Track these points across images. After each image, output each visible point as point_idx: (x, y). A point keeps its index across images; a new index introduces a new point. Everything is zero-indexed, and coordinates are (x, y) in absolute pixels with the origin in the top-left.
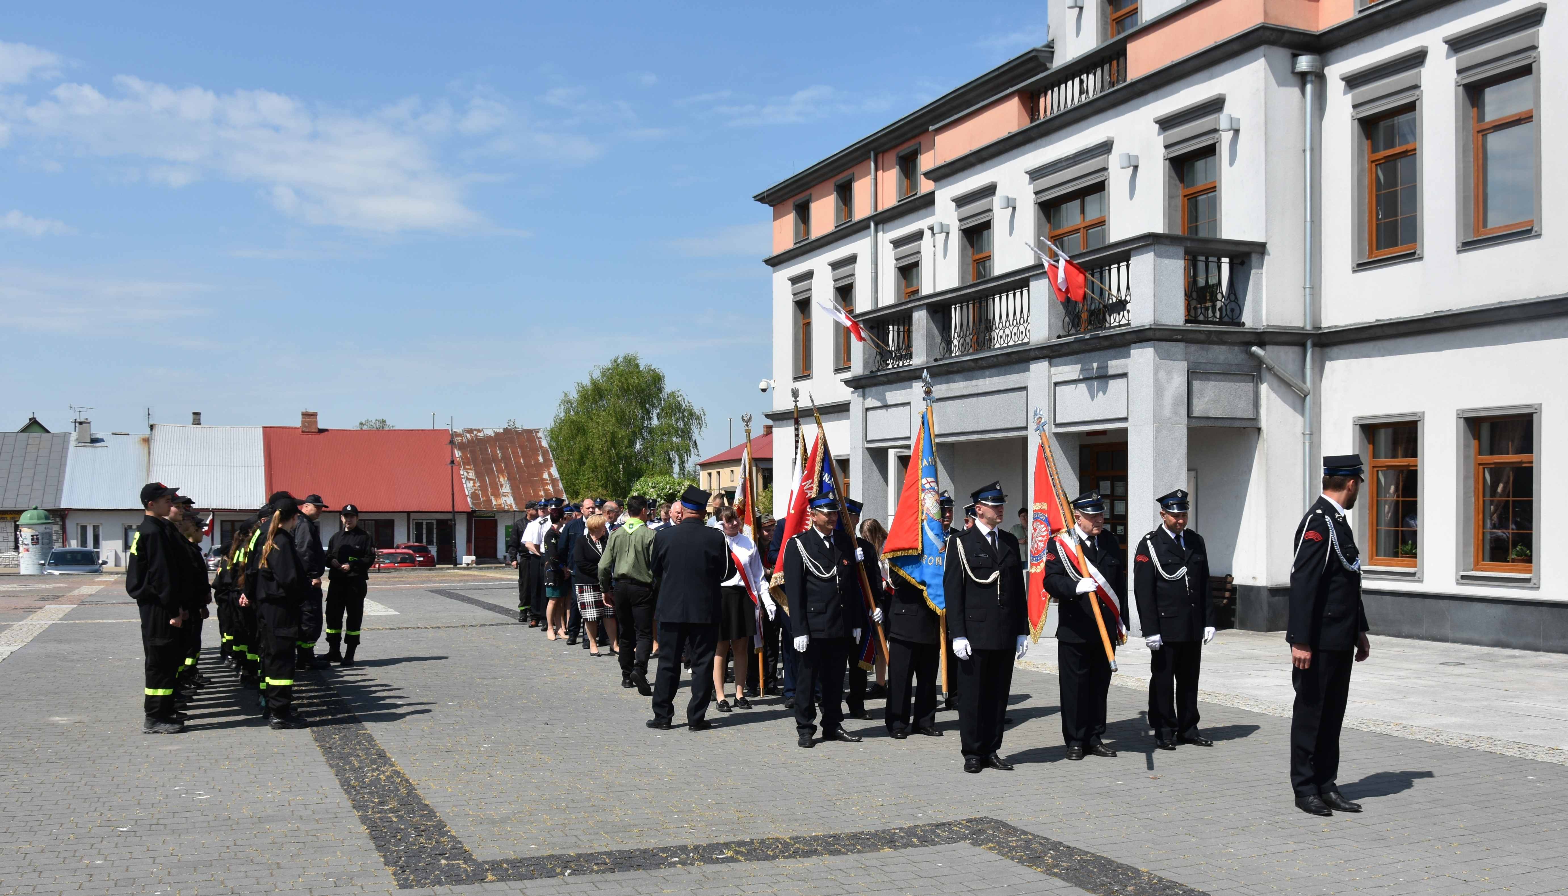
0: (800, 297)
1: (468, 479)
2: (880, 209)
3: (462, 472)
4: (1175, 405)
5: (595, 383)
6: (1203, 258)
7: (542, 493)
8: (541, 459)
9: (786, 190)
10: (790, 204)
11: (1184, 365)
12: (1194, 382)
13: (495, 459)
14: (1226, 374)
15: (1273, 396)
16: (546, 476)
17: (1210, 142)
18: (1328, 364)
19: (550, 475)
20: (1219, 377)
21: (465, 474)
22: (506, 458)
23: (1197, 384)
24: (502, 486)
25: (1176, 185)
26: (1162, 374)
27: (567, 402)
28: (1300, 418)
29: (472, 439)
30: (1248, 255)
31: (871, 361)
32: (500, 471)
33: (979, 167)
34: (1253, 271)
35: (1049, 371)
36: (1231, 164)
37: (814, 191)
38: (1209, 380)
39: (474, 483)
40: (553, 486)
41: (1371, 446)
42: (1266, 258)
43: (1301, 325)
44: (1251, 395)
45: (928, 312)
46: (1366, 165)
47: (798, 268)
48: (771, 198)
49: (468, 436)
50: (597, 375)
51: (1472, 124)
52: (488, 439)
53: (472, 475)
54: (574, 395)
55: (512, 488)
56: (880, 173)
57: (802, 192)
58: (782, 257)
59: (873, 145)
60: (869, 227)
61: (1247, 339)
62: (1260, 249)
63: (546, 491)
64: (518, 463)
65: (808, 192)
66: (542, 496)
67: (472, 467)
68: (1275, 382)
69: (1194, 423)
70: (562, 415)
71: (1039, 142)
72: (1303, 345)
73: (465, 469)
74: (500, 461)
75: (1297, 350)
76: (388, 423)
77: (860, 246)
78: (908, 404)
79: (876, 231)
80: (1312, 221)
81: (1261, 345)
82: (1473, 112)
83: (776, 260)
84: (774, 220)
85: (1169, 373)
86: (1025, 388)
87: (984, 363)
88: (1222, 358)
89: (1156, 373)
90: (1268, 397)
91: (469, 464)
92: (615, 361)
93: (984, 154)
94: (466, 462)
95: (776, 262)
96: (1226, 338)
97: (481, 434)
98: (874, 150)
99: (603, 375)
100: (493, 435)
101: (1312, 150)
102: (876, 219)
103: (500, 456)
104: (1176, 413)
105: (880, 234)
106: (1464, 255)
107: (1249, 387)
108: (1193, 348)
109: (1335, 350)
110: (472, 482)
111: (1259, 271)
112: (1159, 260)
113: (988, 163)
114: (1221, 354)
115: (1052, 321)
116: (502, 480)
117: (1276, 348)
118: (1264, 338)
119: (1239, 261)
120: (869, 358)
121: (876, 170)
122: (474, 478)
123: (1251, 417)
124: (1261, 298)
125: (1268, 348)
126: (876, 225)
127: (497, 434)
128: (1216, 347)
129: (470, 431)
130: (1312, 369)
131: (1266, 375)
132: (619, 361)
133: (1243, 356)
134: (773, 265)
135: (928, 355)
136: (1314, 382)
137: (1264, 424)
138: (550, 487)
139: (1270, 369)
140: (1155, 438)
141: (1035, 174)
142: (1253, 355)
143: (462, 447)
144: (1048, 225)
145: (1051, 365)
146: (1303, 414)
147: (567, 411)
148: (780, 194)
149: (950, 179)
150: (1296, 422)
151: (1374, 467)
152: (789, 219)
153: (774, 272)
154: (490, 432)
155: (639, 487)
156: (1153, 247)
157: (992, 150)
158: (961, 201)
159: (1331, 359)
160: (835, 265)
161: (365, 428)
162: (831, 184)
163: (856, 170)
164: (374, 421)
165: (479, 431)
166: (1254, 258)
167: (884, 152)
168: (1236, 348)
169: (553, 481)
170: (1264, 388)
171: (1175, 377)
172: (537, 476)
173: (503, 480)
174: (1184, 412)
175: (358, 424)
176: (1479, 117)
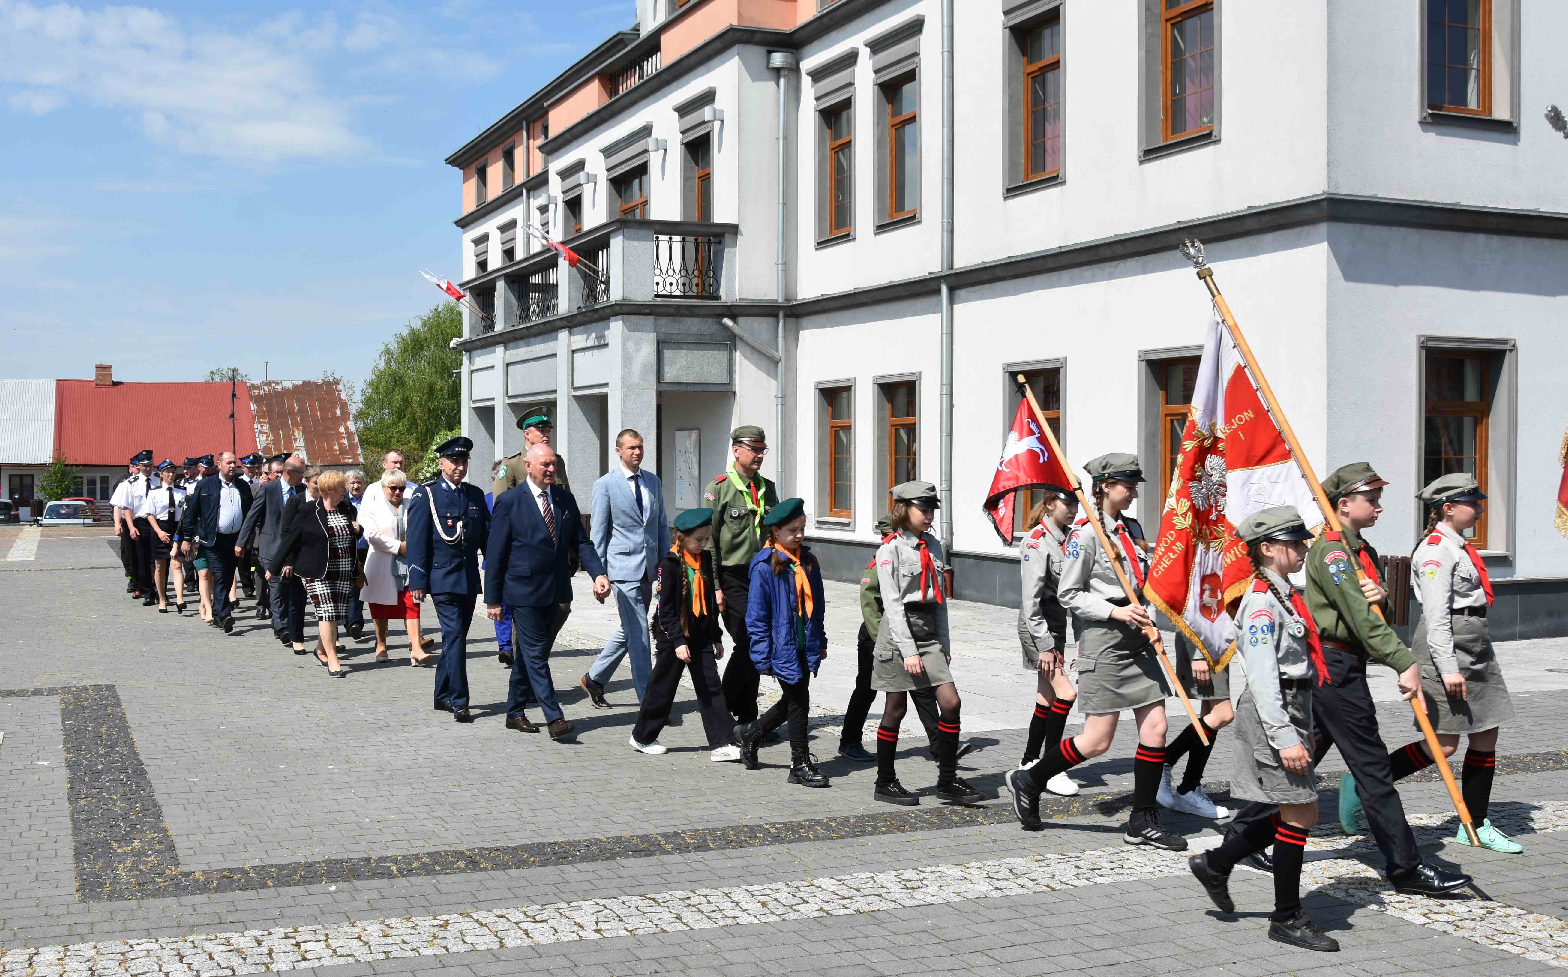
0: (481, 258)
1: (261, 433)
2: (531, 175)
3: (255, 426)
4: (644, 371)
5: (413, 333)
7: (336, 447)
8: (338, 412)
9: (469, 154)
10: (473, 168)
11: (653, 336)
12: (666, 351)
13: (291, 413)
14: (699, 343)
15: (746, 362)
16: (342, 429)
17: (707, 131)
18: (802, 334)
19: (347, 428)
20: (692, 346)
21: (259, 427)
22: (302, 411)
23: (668, 354)
24: (296, 440)
25: (692, 168)
26: (630, 345)
27: (388, 352)
28: (774, 382)
29: (270, 391)
30: (722, 235)
31: (478, 325)
32: (295, 424)
33: (575, 143)
34: (726, 250)
35: (569, 340)
36: (719, 151)
37: (490, 156)
38: (681, 349)
39: (267, 437)
40: (348, 440)
41: (830, 408)
42: (739, 237)
43: (776, 298)
44: (725, 362)
45: (506, 282)
46: (828, 152)
47: (477, 231)
48: (458, 162)
49: (266, 388)
50: (417, 325)
51: (888, 120)
52: (286, 392)
53: (266, 428)
54: (394, 346)
55: (306, 442)
56: (531, 141)
57: (480, 157)
58: (467, 219)
59: (524, 115)
60: (521, 194)
61: (718, 311)
62: (733, 229)
63: (341, 445)
64: (314, 416)
65: (486, 157)
66: (336, 450)
67: (267, 420)
68: (748, 351)
69: (664, 388)
70: (382, 365)
71: (610, 122)
72: (776, 316)
73: (259, 422)
74: (297, 414)
75: (771, 320)
76: (240, 371)
77: (515, 212)
78: (493, 367)
79: (528, 198)
80: (784, 204)
81: (734, 317)
82: (888, 108)
83: (463, 222)
84: (464, 182)
85: (638, 343)
86: (555, 355)
87: (533, 331)
88: (694, 329)
89: (624, 344)
90: (740, 364)
91: (263, 418)
92: (436, 310)
93: (575, 131)
94: (261, 415)
95: (464, 223)
96: (695, 311)
97: (279, 387)
98: (526, 119)
99: (424, 324)
100: (291, 387)
101: (785, 138)
102: (528, 185)
103: (296, 409)
104: (645, 380)
105: (531, 200)
106: (879, 237)
107: (723, 355)
108: (663, 321)
109: (805, 321)
110: (265, 436)
111: (733, 250)
112: (628, 243)
113: (581, 140)
114: (693, 326)
115: (572, 294)
116: (296, 433)
117: (749, 319)
118: (735, 311)
119: (717, 240)
120: (476, 323)
121: (528, 138)
122: (267, 431)
123: (725, 382)
124: (735, 274)
125: (741, 320)
126: (528, 192)
127: (296, 387)
128: (688, 319)
129: (268, 384)
130: (785, 337)
131: (739, 344)
132: (439, 310)
133: (716, 327)
134: (463, 227)
135: (505, 323)
136: (787, 350)
137: (737, 389)
138: (345, 441)
139: (741, 339)
140: (623, 401)
141: (608, 152)
142: (726, 327)
143: (258, 400)
144: (620, 200)
145: (570, 334)
146: (776, 378)
147: (388, 363)
148: (466, 156)
149: (557, 154)
150: (771, 386)
151: (832, 427)
152: (473, 181)
153: (464, 233)
154: (288, 385)
155: (438, 440)
156: (621, 231)
157: (580, 128)
158: (565, 174)
159: (803, 329)
160: (503, 229)
161: (217, 379)
162: (499, 151)
163: (516, 137)
164: (225, 370)
165: (277, 383)
166: (728, 238)
167: (534, 121)
168: (709, 320)
169: (349, 435)
170: (737, 355)
171: (644, 347)
172: (333, 429)
173: (298, 434)
174: (653, 378)
175: (209, 374)
176: (896, 112)
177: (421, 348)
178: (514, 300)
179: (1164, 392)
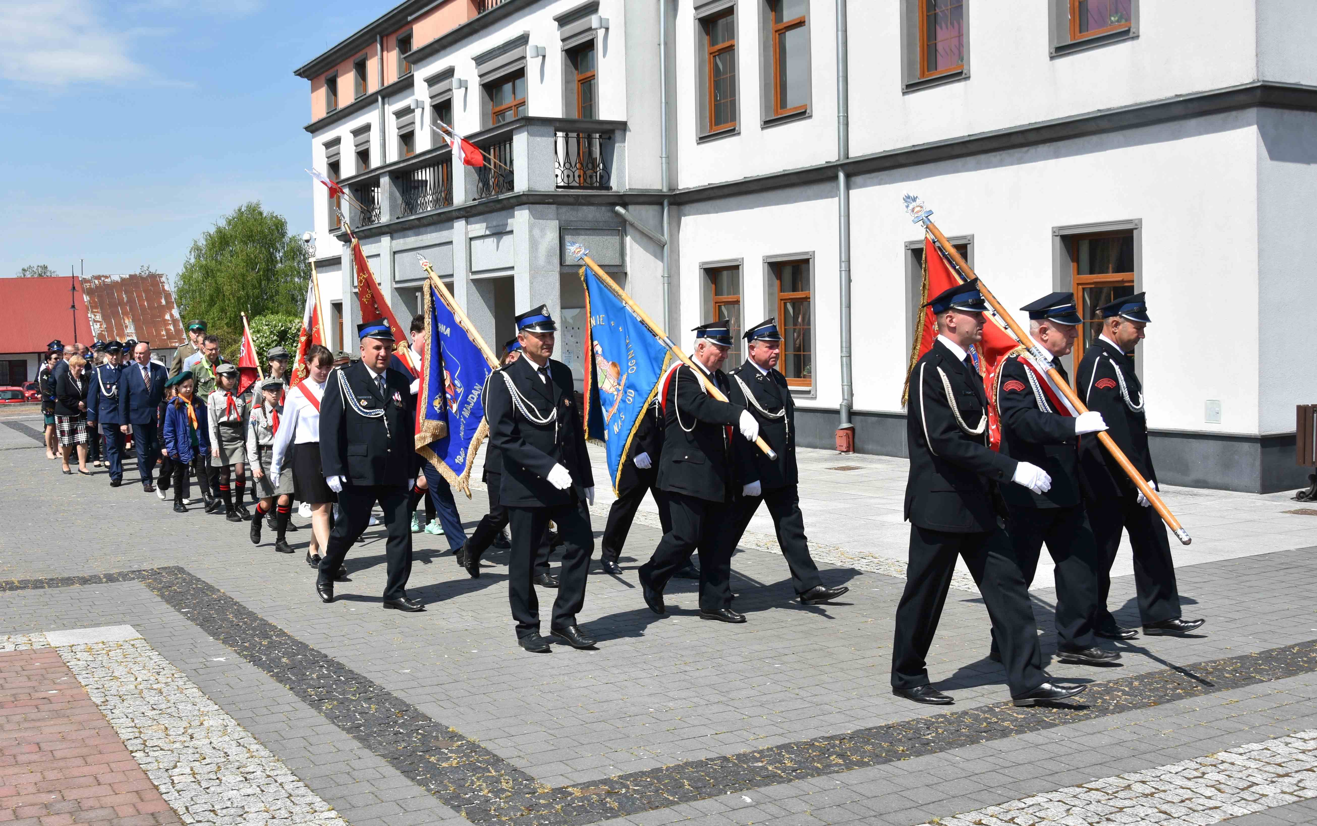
0: (333, 160)
1: (95, 321)
2: (386, 85)
3: (89, 315)
4: (549, 256)
5: (219, 231)
6: (575, 135)
7: (164, 333)
8: (163, 302)
9: (319, 67)
10: (323, 78)
11: (555, 224)
12: (566, 237)
13: (121, 303)
14: (594, 229)
15: (636, 246)
16: (167, 317)
17: (590, 38)
18: (684, 219)
19: (172, 316)
20: (588, 232)
21: (93, 316)
22: (131, 301)
23: (568, 238)
24: (126, 327)
25: (572, 72)
26: (536, 232)
27: (197, 248)
28: (660, 263)
29: (100, 284)
30: (612, 131)
31: (357, 218)
32: (125, 314)
33: (442, 53)
34: (617, 145)
35: (466, 228)
36: (604, 56)
37: (340, 68)
38: (579, 235)
39: (101, 325)
40: (174, 326)
41: (713, 286)
42: (628, 133)
43: (660, 188)
44: (618, 246)
45: (391, 178)
46: (707, 56)
47: (329, 135)
48: (308, 73)
49: (96, 282)
50: (222, 223)
51: (771, 26)
52: (115, 284)
53: (99, 317)
54: (202, 242)
55: (136, 329)
56: (385, 53)
57: (330, 69)
58: (317, 125)
59: (378, 30)
60: (377, 101)
61: (612, 200)
62: (622, 126)
63: (168, 331)
64: (142, 306)
65: (335, 69)
66: (163, 335)
67: (99, 310)
68: (638, 236)
69: (566, 270)
70: (193, 261)
71: (481, 33)
72: (662, 204)
73: (92, 312)
74: (126, 304)
75: (656, 208)
76: (49, 268)
77: (371, 117)
78: (378, 255)
79: (383, 104)
80: (666, 103)
81: (624, 205)
82: (772, 15)
83: (313, 128)
84: (312, 92)
85: (542, 230)
86: (450, 243)
87: (425, 221)
88: (590, 217)
89: (530, 231)
90: (631, 247)
91: (96, 308)
92: (239, 210)
93: (444, 42)
94: (93, 306)
95: (314, 128)
96: (592, 200)
97: (108, 280)
98: (380, 33)
99: (229, 223)
100: (119, 280)
101: (666, 44)
102: (384, 92)
103: (125, 300)
104: (549, 263)
105: (386, 106)
106: (766, 131)
107: (616, 239)
108: (564, 209)
109: (687, 208)
110: (98, 324)
111: (622, 145)
112: (532, 138)
113: (448, 50)
114: (589, 213)
115: (468, 187)
116: (127, 321)
117: (638, 207)
118: (626, 200)
119: (607, 136)
120: (355, 216)
121: (382, 51)
122: (100, 320)
123: (618, 264)
124: (624, 167)
125: (631, 208)
126: (383, 99)
127: (123, 280)
128: (585, 208)
129: (98, 278)
130: (670, 223)
131: (629, 229)
132: (243, 210)
133: (609, 214)
134: (312, 132)
135: (391, 215)
136: (671, 235)
137: (629, 270)
138: (171, 327)
139: (632, 225)
140: (531, 283)
141: (480, 60)
142: (618, 214)
143: (90, 292)
144: (491, 103)
145: (467, 223)
146: (662, 260)
147: (198, 257)
148: (314, 69)
149: (424, 62)
150: (657, 267)
151: (716, 303)
152: (323, 91)
153: (313, 138)
154: (116, 278)
155: (254, 325)
156: (526, 128)
157: (449, 39)
158: (432, 81)
159: (685, 215)
160: (356, 133)
161: (28, 275)
162: (350, 63)
163: (368, 50)
164: (36, 267)
165: (106, 277)
166: (618, 134)
167: (387, 35)
168: (603, 208)
169: (175, 322)
170: (628, 239)
171: (548, 233)
172: (159, 317)
173: (128, 321)
174: (556, 261)
175: (21, 271)
176: (779, 18)
177: (227, 244)
178: (398, 194)
179: (1075, 264)
